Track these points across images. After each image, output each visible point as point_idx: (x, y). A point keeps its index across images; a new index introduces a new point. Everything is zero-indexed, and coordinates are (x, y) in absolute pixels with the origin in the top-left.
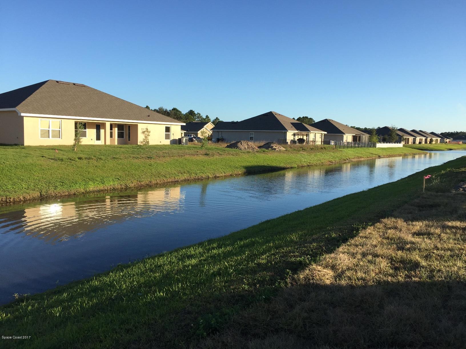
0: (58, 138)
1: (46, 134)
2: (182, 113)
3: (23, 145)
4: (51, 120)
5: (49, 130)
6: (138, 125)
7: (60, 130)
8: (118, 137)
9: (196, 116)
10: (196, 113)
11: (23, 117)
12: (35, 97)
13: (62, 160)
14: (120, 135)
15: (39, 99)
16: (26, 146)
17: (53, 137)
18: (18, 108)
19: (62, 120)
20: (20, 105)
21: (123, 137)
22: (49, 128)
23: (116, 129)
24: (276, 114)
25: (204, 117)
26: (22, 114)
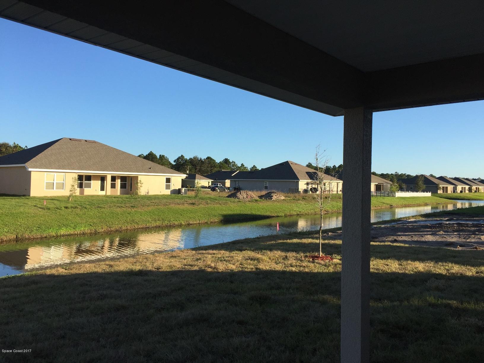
0: (62, 189)
1: (51, 186)
2: (216, 162)
3: (29, 196)
4: (56, 174)
5: (53, 183)
6: (138, 176)
7: (64, 182)
8: (121, 188)
9: (230, 164)
10: (231, 161)
11: (31, 171)
12: (45, 154)
13: (49, 209)
14: (123, 186)
15: (49, 155)
16: (32, 197)
17: (57, 188)
18: (26, 164)
19: (66, 173)
20: (30, 162)
21: (126, 188)
22: (54, 181)
23: (119, 180)
24: (292, 164)
25: (239, 165)
26: (30, 170)
